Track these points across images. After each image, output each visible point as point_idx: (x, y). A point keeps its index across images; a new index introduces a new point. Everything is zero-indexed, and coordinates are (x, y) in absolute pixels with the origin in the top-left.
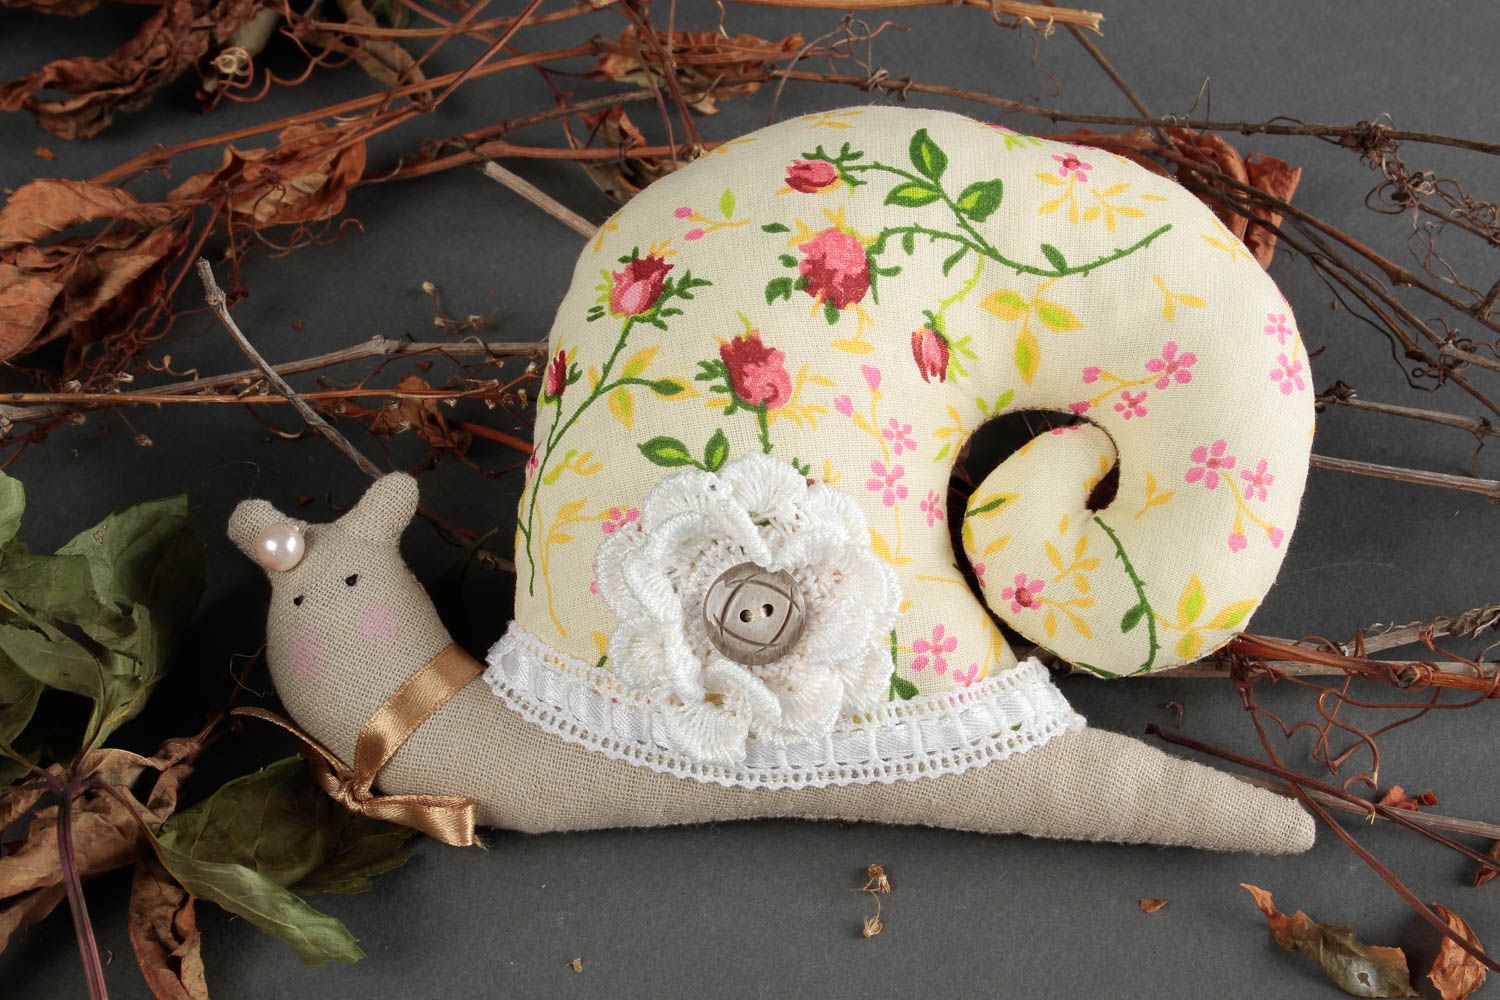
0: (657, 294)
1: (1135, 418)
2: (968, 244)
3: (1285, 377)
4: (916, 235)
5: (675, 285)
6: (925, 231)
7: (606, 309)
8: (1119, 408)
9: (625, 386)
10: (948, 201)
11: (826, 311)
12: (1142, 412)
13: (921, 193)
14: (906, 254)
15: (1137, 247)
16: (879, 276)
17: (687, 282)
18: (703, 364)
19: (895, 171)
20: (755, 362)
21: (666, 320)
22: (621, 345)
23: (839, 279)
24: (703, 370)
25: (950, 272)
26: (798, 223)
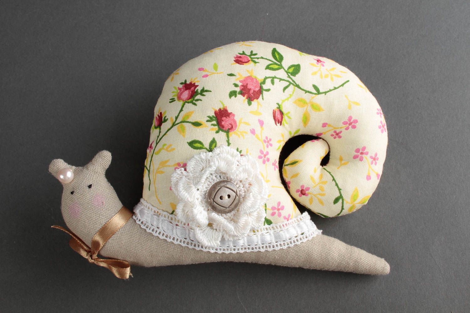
0: (193, 94)
1: (337, 139)
2: (290, 83)
3: (382, 128)
4: (275, 79)
5: (199, 91)
6: (278, 78)
7: (176, 99)
8: (332, 135)
9: (183, 123)
10: (284, 69)
11: (248, 101)
12: (340, 137)
13: (276, 67)
14: (272, 85)
15: (340, 86)
16: (264, 91)
17: (203, 90)
18: (209, 117)
19: (268, 60)
20: (226, 116)
21: (196, 102)
22: (181, 110)
23: (252, 92)
24: (209, 119)
25: (285, 91)
26: (239, 74)
